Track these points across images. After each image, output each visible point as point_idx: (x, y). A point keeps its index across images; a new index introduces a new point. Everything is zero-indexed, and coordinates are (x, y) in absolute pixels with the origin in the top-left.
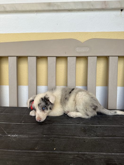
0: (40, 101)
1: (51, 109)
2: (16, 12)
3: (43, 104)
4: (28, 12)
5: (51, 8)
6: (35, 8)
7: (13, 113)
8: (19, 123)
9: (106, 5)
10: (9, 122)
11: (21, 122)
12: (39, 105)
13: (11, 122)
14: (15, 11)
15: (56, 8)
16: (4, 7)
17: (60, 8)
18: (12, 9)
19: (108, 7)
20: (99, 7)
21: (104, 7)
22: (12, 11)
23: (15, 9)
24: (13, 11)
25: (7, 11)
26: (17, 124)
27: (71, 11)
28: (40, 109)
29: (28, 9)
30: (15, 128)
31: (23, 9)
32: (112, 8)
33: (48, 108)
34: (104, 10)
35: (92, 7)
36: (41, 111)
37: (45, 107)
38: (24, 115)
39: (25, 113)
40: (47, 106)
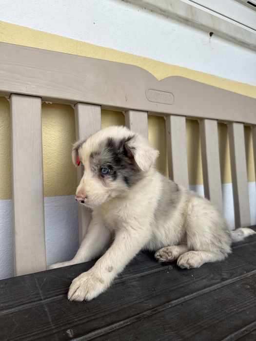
0: (100, 145)
1: (126, 180)
3: (106, 157)
11: (68, 339)
12: (92, 156)
20: (182, 13)
21: (190, 16)
28: (93, 170)
33: (119, 174)
35: (170, 9)
36: (94, 176)
37: (110, 167)
38: (45, 306)
39: (41, 300)
40: (115, 167)
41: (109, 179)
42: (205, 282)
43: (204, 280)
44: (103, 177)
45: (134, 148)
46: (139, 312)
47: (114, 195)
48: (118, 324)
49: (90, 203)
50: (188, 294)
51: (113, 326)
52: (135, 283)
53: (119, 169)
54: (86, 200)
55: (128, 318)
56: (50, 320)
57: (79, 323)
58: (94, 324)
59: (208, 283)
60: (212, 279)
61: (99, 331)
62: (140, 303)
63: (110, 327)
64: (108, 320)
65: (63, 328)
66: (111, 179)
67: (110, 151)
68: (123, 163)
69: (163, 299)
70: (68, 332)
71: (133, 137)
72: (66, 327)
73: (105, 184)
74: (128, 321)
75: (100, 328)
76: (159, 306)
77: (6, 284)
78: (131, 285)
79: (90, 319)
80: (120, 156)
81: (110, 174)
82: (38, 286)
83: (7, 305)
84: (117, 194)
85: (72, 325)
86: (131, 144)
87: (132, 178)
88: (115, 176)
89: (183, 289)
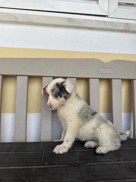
0: (54, 86)
2: (29, 24)
3: (57, 90)
4: (44, 25)
5: (72, 24)
6: (54, 22)
7: (27, 151)
8: (42, 167)
9: (128, 27)
10: (26, 166)
11: (45, 165)
12: (52, 91)
13: (29, 166)
14: (28, 22)
15: (77, 25)
16: (15, 17)
17: (81, 25)
18: (25, 20)
19: (130, 29)
20: (121, 28)
21: (126, 29)
22: (24, 22)
23: (29, 21)
24: (26, 23)
25: (18, 22)
26: (40, 168)
27: (92, 29)
29: (45, 22)
30: (40, 174)
31: (39, 22)
32: (134, 31)
33: (62, 95)
34: (126, 32)
35: (114, 28)
36: (53, 97)
37: (59, 93)
38: (43, 153)
39: (43, 151)
40: (61, 93)
41: (59, 98)
42: (109, 160)
43: (109, 159)
44: (57, 97)
45: (65, 85)
46: (72, 163)
47: (61, 103)
48: (63, 165)
49: (53, 108)
50: (96, 162)
51: (61, 165)
52: (78, 153)
53: (62, 93)
54: (51, 107)
55: (67, 164)
56: (43, 158)
57: (50, 161)
58: (55, 163)
59: (110, 160)
60: (113, 159)
61: (56, 166)
62: (75, 160)
63: (60, 165)
64: (60, 163)
65: (45, 161)
66: (60, 98)
67: (58, 87)
68: (63, 91)
69: (85, 161)
70: (46, 163)
71: (65, 81)
72: (46, 161)
73: (58, 100)
74: (67, 165)
75: (56, 165)
76: (82, 163)
77: (35, 144)
78: (76, 154)
79: (55, 161)
80: (62, 88)
81: (59, 96)
82: (44, 146)
83: (32, 150)
84: (62, 103)
85: (48, 161)
86: (64, 84)
87: (67, 97)
88: (61, 97)
89: (96, 160)
